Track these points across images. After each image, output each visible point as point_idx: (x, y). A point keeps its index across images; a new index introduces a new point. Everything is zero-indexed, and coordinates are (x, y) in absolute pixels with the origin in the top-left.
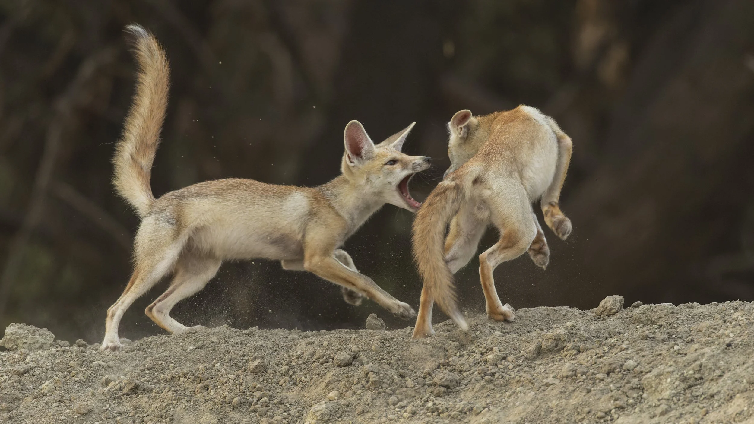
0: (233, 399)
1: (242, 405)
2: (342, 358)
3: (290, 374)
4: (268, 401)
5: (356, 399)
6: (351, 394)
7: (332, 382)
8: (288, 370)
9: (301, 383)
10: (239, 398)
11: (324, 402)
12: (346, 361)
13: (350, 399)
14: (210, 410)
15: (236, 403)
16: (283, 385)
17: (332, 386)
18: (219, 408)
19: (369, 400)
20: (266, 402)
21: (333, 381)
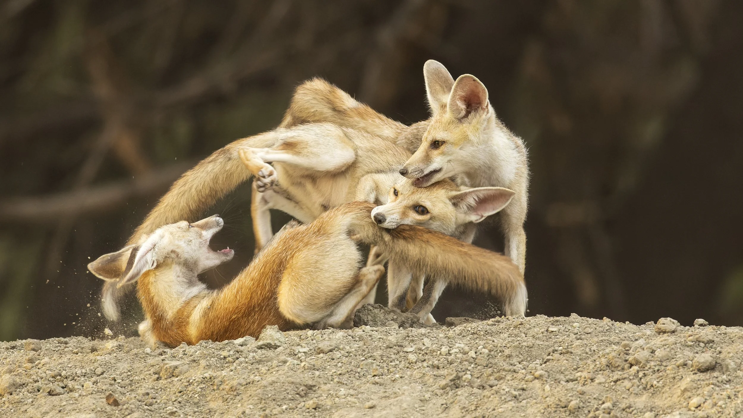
0: (570, 402)
1: (580, 410)
2: (702, 360)
3: (640, 376)
4: (611, 407)
5: (717, 412)
6: (711, 405)
7: (689, 390)
8: (638, 372)
9: (652, 388)
10: (578, 401)
11: (678, 412)
12: (708, 364)
13: (710, 411)
14: (541, 413)
15: (573, 407)
16: (630, 390)
17: (689, 394)
18: (552, 412)
19: (731, 414)
20: (609, 408)
21: (691, 388)
